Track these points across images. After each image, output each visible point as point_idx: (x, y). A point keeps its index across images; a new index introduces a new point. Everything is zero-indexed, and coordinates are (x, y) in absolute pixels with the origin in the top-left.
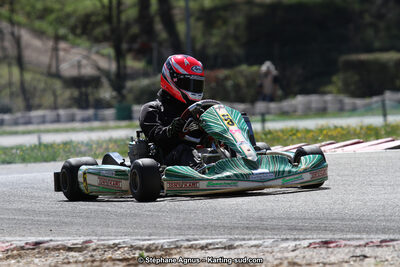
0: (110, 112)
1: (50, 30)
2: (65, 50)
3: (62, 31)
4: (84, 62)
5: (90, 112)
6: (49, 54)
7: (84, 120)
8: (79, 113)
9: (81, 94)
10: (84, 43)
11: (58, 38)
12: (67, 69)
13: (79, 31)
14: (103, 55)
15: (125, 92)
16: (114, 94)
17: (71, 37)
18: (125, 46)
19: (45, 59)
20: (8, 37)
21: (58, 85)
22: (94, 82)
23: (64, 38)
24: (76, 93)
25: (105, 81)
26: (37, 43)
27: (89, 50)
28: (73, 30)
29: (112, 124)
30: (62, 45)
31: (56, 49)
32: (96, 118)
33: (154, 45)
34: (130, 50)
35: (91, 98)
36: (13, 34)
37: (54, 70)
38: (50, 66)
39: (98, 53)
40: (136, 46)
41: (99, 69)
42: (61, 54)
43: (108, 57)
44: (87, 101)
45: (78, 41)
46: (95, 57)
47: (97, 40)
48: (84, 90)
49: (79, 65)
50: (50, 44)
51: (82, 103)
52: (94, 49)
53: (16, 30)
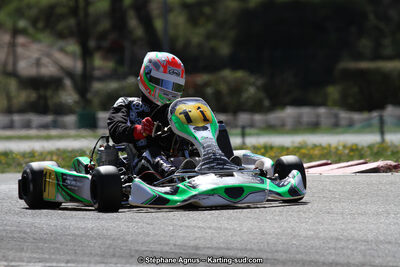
0: (71, 119)
2: (23, 45)
6: (6, 50)
11: (16, 32)
12: (25, 67)
15: (89, 96)
18: (92, 44)
22: (55, 83)
24: (33, 96)
25: (68, 82)
30: (21, 40)
31: (13, 45)
34: (99, 48)
37: (10, 68)
39: (62, 50)
40: (106, 44)
42: (20, 50)
43: (73, 55)
47: (61, 36)
48: (42, 92)
49: (38, 63)
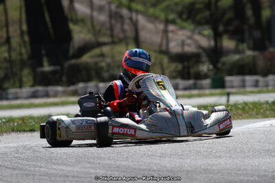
1: (162, 16)
3: (172, 16)
4: (189, 41)
5: (191, 82)
7: (185, 89)
8: (182, 83)
9: (184, 67)
10: (189, 25)
13: (185, 16)
14: (204, 36)
16: (211, 67)
17: (178, 21)
19: (157, 39)
20: (127, 21)
21: (166, 60)
23: (173, 22)
26: (150, 26)
27: (193, 31)
28: (180, 15)
29: (207, 92)
32: (195, 87)
33: (246, 27)
35: (192, 71)
36: (131, 19)
38: (161, 45)
41: (200, 47)
44: (189, 73)
45: (185, 24)
46: (197, 37)
50: (161, 27)
51: (184, 74)
52: (197, 31)
53: (134, 16)
